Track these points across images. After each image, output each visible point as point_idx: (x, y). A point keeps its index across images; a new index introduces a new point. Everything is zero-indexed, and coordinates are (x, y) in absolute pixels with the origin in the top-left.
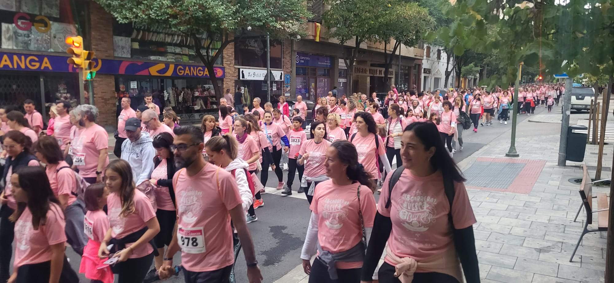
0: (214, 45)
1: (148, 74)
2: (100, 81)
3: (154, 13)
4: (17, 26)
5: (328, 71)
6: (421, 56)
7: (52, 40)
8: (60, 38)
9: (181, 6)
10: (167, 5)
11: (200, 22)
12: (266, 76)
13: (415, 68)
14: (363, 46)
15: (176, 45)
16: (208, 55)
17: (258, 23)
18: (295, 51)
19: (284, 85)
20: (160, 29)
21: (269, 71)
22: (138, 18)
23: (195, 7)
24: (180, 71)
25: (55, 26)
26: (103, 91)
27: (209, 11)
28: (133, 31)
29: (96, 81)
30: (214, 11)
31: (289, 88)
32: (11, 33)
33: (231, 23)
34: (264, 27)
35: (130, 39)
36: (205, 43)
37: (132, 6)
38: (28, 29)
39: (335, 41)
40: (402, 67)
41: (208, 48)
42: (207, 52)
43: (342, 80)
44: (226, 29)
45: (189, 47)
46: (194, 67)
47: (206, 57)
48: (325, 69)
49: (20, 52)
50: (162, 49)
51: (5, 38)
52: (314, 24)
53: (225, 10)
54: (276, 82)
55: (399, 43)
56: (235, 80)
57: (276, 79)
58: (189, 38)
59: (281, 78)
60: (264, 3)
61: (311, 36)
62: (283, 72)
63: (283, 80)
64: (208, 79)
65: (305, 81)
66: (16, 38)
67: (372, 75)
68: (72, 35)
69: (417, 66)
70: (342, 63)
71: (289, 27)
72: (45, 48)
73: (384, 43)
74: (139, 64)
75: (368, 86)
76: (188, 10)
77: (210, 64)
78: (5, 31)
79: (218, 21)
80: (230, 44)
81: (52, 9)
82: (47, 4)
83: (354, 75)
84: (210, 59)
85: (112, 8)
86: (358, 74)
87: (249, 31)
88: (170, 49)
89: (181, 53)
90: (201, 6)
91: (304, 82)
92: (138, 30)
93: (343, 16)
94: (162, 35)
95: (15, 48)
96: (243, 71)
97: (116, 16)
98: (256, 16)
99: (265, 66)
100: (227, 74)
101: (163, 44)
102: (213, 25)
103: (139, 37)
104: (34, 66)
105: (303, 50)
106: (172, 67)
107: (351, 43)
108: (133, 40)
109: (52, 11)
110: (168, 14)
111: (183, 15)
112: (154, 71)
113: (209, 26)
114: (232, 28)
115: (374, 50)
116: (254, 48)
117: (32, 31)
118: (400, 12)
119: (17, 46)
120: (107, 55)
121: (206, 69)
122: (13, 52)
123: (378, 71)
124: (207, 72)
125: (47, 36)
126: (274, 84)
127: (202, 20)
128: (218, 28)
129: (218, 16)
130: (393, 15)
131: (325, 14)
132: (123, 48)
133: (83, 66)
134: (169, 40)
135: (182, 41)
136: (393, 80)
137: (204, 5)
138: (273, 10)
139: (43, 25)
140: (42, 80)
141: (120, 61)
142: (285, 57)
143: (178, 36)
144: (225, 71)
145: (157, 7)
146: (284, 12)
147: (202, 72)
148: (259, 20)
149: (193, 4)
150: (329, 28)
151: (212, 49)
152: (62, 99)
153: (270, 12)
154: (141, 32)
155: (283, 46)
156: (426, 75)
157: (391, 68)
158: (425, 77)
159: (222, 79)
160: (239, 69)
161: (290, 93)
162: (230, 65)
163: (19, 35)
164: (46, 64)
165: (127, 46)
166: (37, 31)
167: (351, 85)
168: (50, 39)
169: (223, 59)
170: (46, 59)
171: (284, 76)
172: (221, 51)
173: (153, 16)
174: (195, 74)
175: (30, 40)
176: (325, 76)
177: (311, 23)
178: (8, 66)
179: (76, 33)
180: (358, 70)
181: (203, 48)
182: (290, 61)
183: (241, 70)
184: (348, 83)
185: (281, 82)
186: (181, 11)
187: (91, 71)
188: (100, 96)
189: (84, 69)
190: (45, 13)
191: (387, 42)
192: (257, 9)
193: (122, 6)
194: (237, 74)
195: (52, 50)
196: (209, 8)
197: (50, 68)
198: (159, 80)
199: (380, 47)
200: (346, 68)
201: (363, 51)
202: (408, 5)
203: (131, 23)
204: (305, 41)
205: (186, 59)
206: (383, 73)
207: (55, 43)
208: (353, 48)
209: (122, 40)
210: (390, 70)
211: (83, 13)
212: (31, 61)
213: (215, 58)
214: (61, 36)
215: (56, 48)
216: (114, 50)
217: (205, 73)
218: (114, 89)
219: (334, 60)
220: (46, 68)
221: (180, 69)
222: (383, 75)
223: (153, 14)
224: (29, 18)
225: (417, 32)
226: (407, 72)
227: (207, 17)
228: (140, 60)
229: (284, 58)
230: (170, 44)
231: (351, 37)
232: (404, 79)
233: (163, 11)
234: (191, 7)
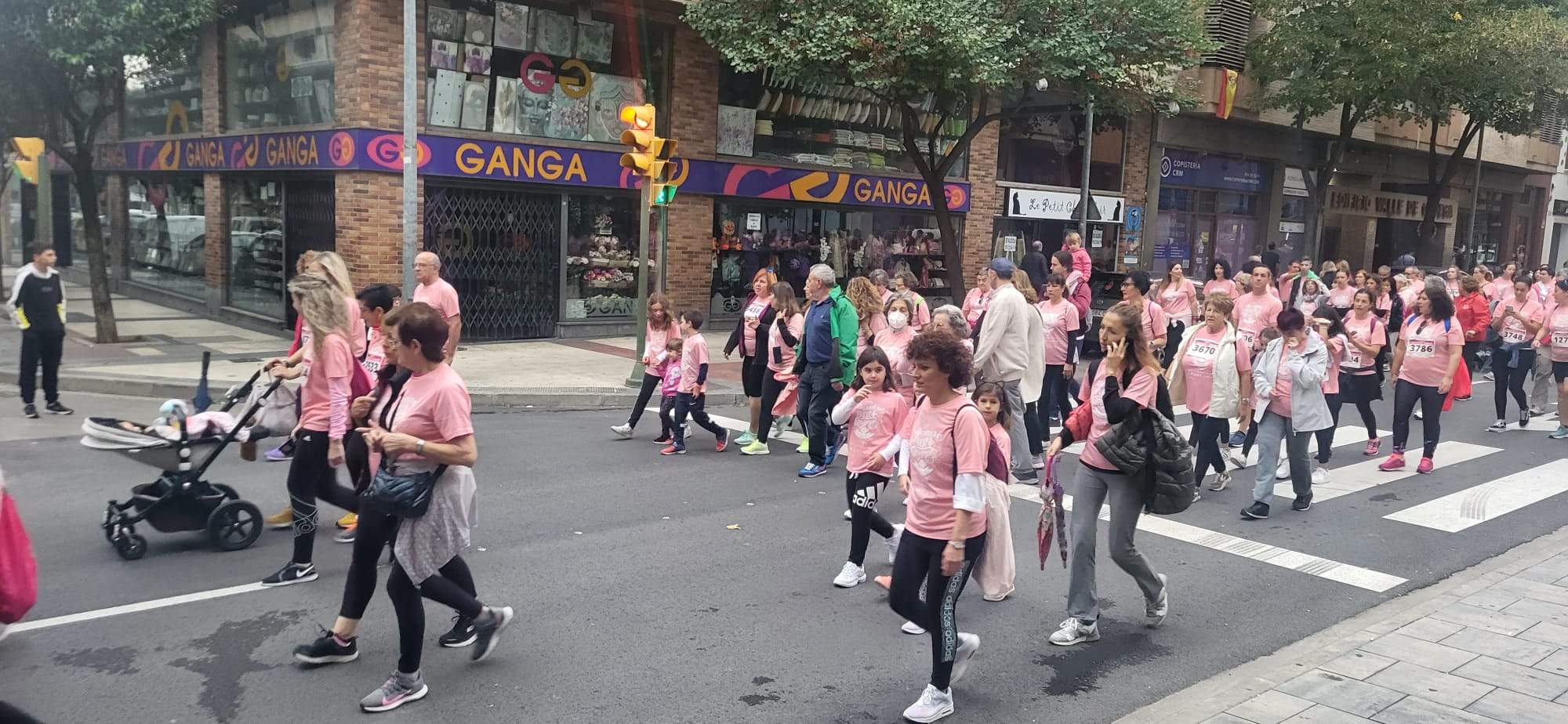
0: (950, 130)
1: (788, 198)
2: (683, 210)
3: (817, 46)
4: (527, 82)
5: (1253, 200)
6: (1547, 165)
7: (591, 114)
8: (608, 111)
9: (878, 29)
10: (848, 27)
11: (922, 68)
12: (1077, 210)
13: (1525, 197)
14: (1364, 132)
15: (856, 127)
16: (932, 153)
17: (1067, 73)
18: (1160, 146)
19: (1124, 236)
20: (824, 88)
21: (1087, 196)
22: (779, 58)
23: (912, 32)
24: (863, 192)
25: (601, 83)
26: (687, 234)
27: (947, 40)
28: (763, 93)
29: (675, 210)
30: (958, 40)
31: (1136, 244)
32: (513, 99)
33: (999, 71)
34: (1085, 82)
35: (755, 111)
36: (928, 123)
37: (767, 32)
38: (547, 90)
39: (1283, 117)
40: (1484, 196)
41: (932, 137)
42: (932, 146)
43: (1290, 228)
44: (983, 85)
45: (889, 133)
46: (895, 180)
47: (926, 158)
48: (1242, 196)
49: (527, 142)
50: (824, 138)
51: (501, 109)
52: (1220, 73)
53: (984, 37)
54: (1103, 226)
55: (1480, 126)
56: (996, 219)
57: (1104, 220)
58: (889, 110)
59: (1116, 216)
60: (1087, 17)
61: (1210, 105)
62: (1122, 201)
63: (1121, 221)
64: (928, 212)
65: (1183, 226)
66: (523, 111)
67: (1384, 216)
68: (634, 102)
69: (1533, 194)
70: (1293, 179)
71: (1150, 81)
72: (576, 132)
73: (1429, 122)
74: (770, 171)
75: (1371, 245)
76: (895, 38)
77: (935, 174)
78: (501, 94)
79: (968, 67)
80: (990, 124)
81: (597, 42)
82: (587, 34)
83: (1328, 213)
84: (936, 161)
85: (721, 38)
86: (1340, 211)
87: (1042, 91)
88: (843, 137)
89: (868, 146)
90: (929, 28)
91: (1180, 230)
92: (774, 93)
93: (1310, 47)
94: (826, 104)
95: (518, 132)
96: (1016, 195)
97: (730, 56)
98: (1063, 53)
99: (1076, 183)
100: (975, 203)
101: (827, 125)
102: (952, 75)
103: (775, 109)
104: (552, 172)
105: (1182, 142)
106: (843, 180)
107: (1329, 123)
108: (760, 116)
109: (598, 48)
110: (847, 48)
111: (881, 52)
112: (800, 189)
113: (942, 78)
114: (998, 82)
115: (1397, 143)
116: (1050, 139)
117: (554, 95)
118: (1490, 34)
119: (522, 126)
120: (702, 150)
121: (925, 187)
122: (514, 140)
123: (1404, 204)
124: (925, 196)
125: (582, 105)
126: (1095, 232)
127: (926, 63)
128: (965, 85)
129: (967, 52)
130: (1469, 44)
131: (1253, 45)
132: (737, 133)
133: (651, 173)
134: (840, 115)
135: (872, 119)
136: (1450, 233)
137: (936, 25)
138: (1112, 34)
139: (577, 81)
140: (564, 203)
141: (727, 164)
142: (1131, 160)
143: (864, 104)
144: (972, 194)
145: (824, 32)
146: (1139, 39)
147: (915, 196)
148: (1071, 63)
149: (908, 24)
150: (1264, 82)
151: (943, 138)
152: (602, 248)
153: (1103, 44)
154: (781, 95)
155: (1129, 130)
156: (1561, 219)
157: (1447, 197)
158: (1557, 227)
159: (961, 214)
160: (1007, 190)
161: (1139, 256)
162: (986, 179)
163: (529, 102)
164: (576, 168)
165: (747, 129)
166: (564, 95)
167: (1318, 241)
168: (588, 113)
169: (968, 163)
170: (576, 158)
171: (1125, 211)
172: (964, 142)
173: (814, 53)
174: (897, 200)
175: (549, 115)
176: (1241, 213)
177: (1211, 71)
178: (502, 170)
179: (642, 100)
180: (1341, 200)
181: (922, 135)
182: (1145, 172)
183: (1012, 192)
184: (1310, 234)
185: (1116, 226)
186: (877, 41)
187: (667, 184)
188: (679, 245)
189: (652, 180)
190: (582, 54)
191: (1439, 119)
192: (1069, 32)
193: (744, 33)
194: (1002, 203)
195: (591, 138)
196: (945, 34)
197: (584, 179)
198: (810, 213)
199: (1417, 135)
200: (1306, 194)
201: (1364, 147)
202: (1517, 14)
203: (760, 72)
204: (1190, 119)
205: (877, 161)
206: (1419, 210)
207: (596, 123)
208: (1331, 137)
209: (735, 115)
210: (1443, 202)
211: (659, 53)
212: (549, 160)
213: (948, 161)
214: (609, 104)
215: (600, 132)
216: (718, 139)
217: (922, 197)
218: (711, 231)
219: (1270, 172)
220: (575, 177)
221: (863, 186)
222: (1419, 217)
223: (814, 50)
224: (549, 64)
225: (1541, 92)
226: (1497, 209)
227: (939, 58)
228: (771, 164)
229: (1127, 162)
230: (843, 125)
231: (1330, 107)
232: (1486, 232)
233: (835, 42)
234: (903, 31)
